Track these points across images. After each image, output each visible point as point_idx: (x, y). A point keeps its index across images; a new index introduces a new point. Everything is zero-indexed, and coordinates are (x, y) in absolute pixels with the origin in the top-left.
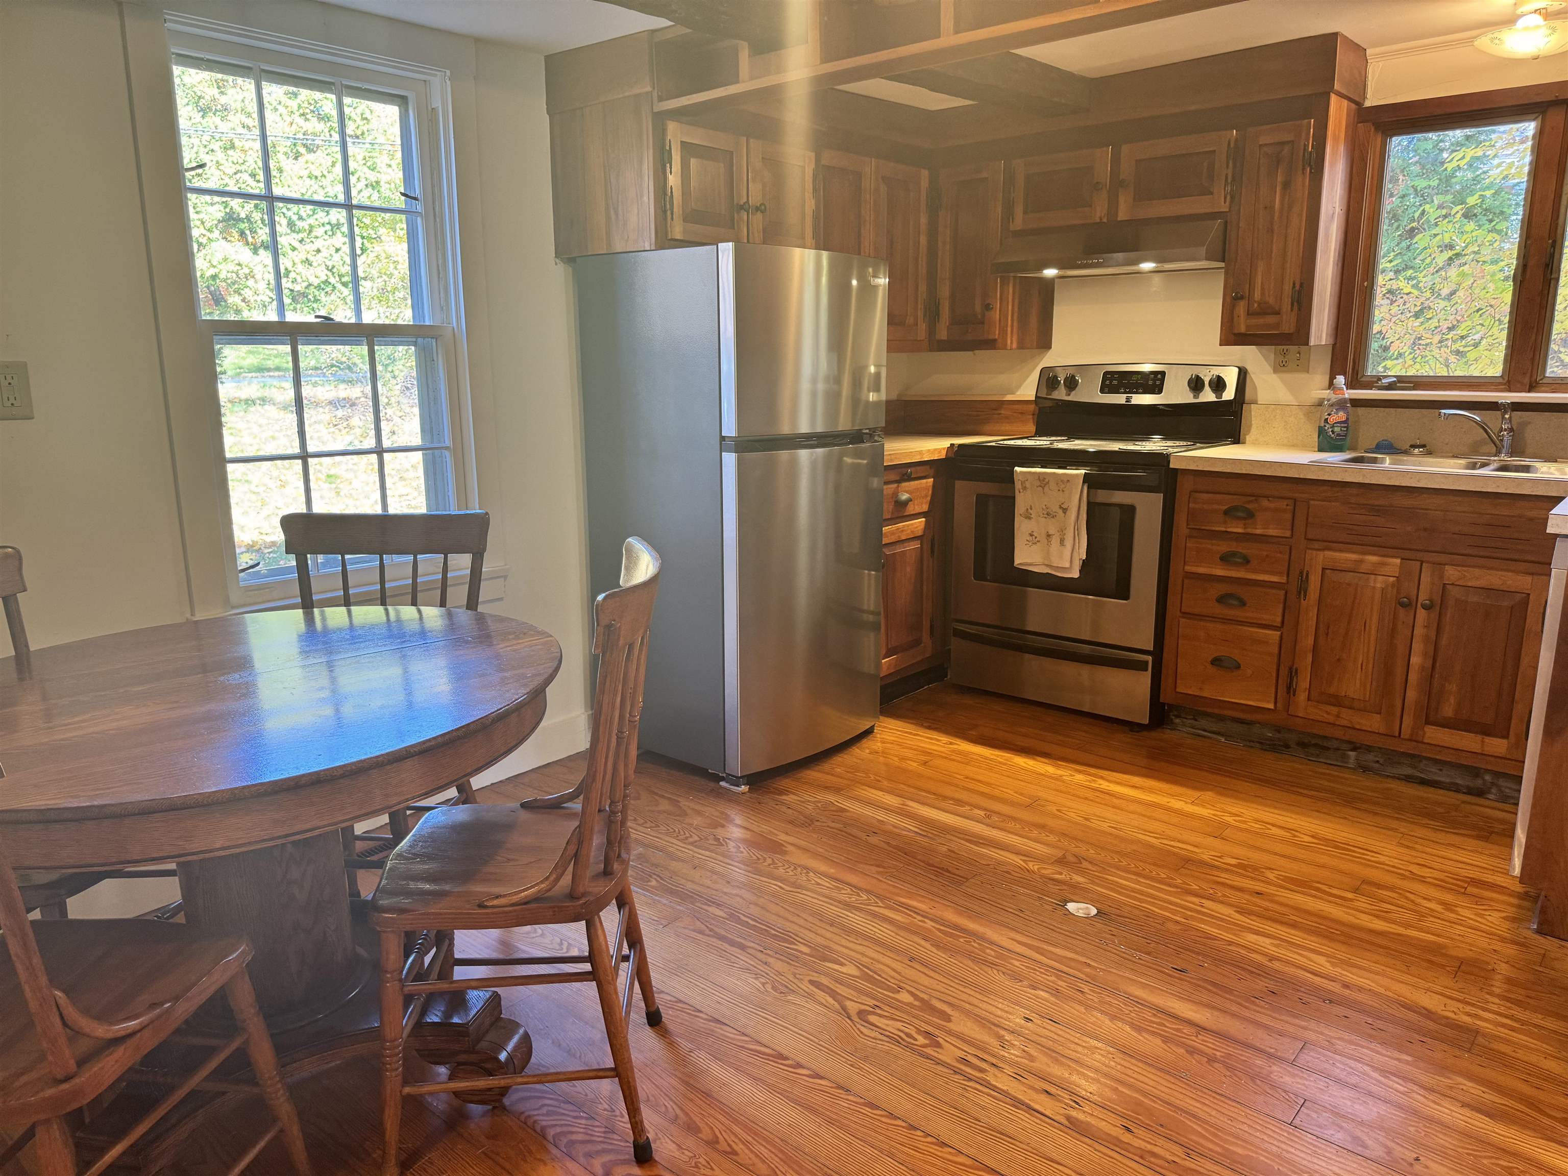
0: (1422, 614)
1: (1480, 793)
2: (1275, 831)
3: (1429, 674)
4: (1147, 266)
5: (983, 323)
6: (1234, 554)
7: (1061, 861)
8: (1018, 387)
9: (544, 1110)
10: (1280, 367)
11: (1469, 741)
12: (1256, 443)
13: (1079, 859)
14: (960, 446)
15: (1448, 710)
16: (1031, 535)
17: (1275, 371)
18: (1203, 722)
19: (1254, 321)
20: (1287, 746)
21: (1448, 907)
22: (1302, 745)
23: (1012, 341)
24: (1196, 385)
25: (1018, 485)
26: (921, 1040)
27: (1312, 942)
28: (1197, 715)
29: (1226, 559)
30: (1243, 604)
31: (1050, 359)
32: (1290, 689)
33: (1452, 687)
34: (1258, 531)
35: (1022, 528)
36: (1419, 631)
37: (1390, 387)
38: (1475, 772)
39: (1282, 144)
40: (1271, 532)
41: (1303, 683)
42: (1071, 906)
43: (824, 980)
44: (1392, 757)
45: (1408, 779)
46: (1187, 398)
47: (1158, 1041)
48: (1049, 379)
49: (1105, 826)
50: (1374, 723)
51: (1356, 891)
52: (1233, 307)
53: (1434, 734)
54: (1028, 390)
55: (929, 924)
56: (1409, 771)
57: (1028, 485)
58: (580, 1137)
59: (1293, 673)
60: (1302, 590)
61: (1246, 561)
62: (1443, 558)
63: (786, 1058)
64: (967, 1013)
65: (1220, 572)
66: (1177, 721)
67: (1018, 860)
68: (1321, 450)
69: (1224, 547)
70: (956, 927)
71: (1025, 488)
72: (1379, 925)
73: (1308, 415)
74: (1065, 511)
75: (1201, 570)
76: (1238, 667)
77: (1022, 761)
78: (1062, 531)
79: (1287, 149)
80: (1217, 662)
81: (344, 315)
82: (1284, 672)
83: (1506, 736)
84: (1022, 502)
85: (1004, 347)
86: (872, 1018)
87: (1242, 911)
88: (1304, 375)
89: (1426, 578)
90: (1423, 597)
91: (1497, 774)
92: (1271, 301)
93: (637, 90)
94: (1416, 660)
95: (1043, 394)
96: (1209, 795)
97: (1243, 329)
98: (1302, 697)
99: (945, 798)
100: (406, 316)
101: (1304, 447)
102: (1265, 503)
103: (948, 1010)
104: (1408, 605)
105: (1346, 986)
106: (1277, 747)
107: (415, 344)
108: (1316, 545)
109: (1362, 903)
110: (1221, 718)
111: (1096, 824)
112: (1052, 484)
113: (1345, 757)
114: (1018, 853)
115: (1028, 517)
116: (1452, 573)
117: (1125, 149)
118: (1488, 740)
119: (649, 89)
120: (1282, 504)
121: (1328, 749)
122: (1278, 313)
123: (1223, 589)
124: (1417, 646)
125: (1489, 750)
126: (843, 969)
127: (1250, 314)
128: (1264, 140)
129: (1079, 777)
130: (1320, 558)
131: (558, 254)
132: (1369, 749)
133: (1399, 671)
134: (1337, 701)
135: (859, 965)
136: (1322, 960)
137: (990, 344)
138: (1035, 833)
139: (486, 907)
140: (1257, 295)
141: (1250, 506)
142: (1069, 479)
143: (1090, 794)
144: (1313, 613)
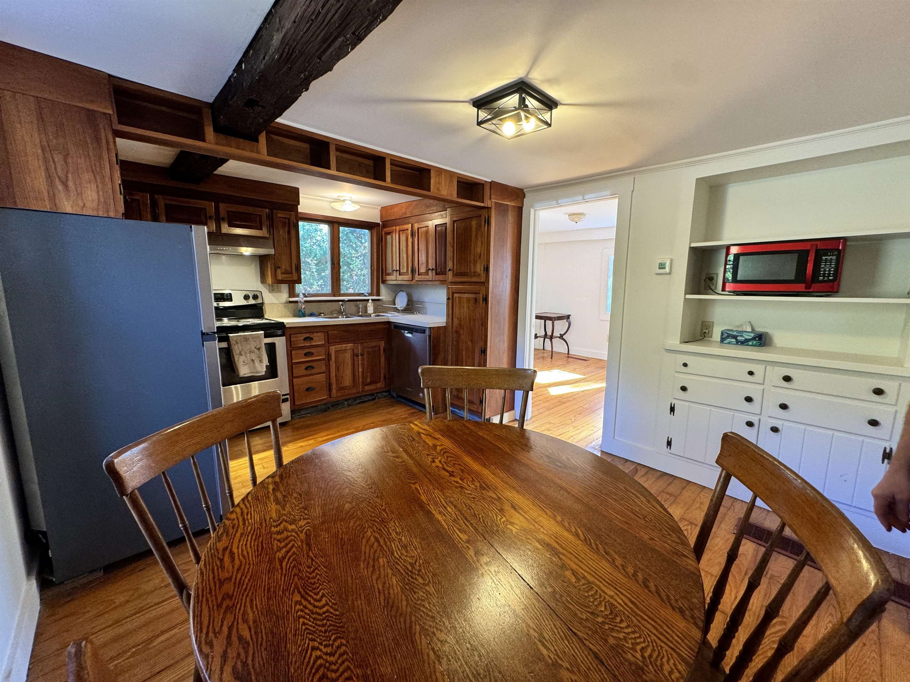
0: (360, 357)
1: (374, 399)
3: (363, 372)
6: (308, 353)
10: (272, 291)
11: (372, 387)
16: (244, 362)
18: (302, 412)
19: (284, 276)
20: (329, 408)
22: (333, 406)
24: (246, 297)
25: (234, 342)
28: (300, 410)
29: (306, 355)
30: (314, 368)
32: (330, 390)
34: (315, 344)
35: (240, 359)
36: (360, 362)
38: (372, 395)
39: (285, 218)
40: (318, 343)
41: (334, 386)
44: (356, 399)
45: (360, 403)
46: (244, 303)
50: (353, 391)
52: (276, 270)
53: (367, 388)
57: (239, 342)
59: (330, 385)
60: (330, 359)
61: (311, 354)
62: (362, 341)
65: (304, 360)
69: (305, 351)
71: (237, 343)
74: (258, 349)
75: (297, 361)
76: (314, 389)
79: (287, 221)
80: (308, 390)
82: (328, 386)
83: (380, 382)
84: (237, 349)
89: (359, 347)
90: (360, 352)
91: (377, 393)
92: (289, 269)
94: (360, 370)
97: (280, 278)
98: (334, 391)
102: (315, 334)
104: (356, 355)
106: (326, 409)
108: (332, 344)
110: (308, 408)
112: (250, 339)
113: (344, 404)
115: (242, 355)
116: (365, 345)
120: (320, 334)
121: (339, 404)
123: (307, 365)
124: (360, 366)
125: (378, 387)
127: (282, 273)
130: (333, 349)
132: (349, 399)
133: (357, 373)
134: (343, 388)
141: (311, 336)
142: (258, 336)
144: (334, 365)
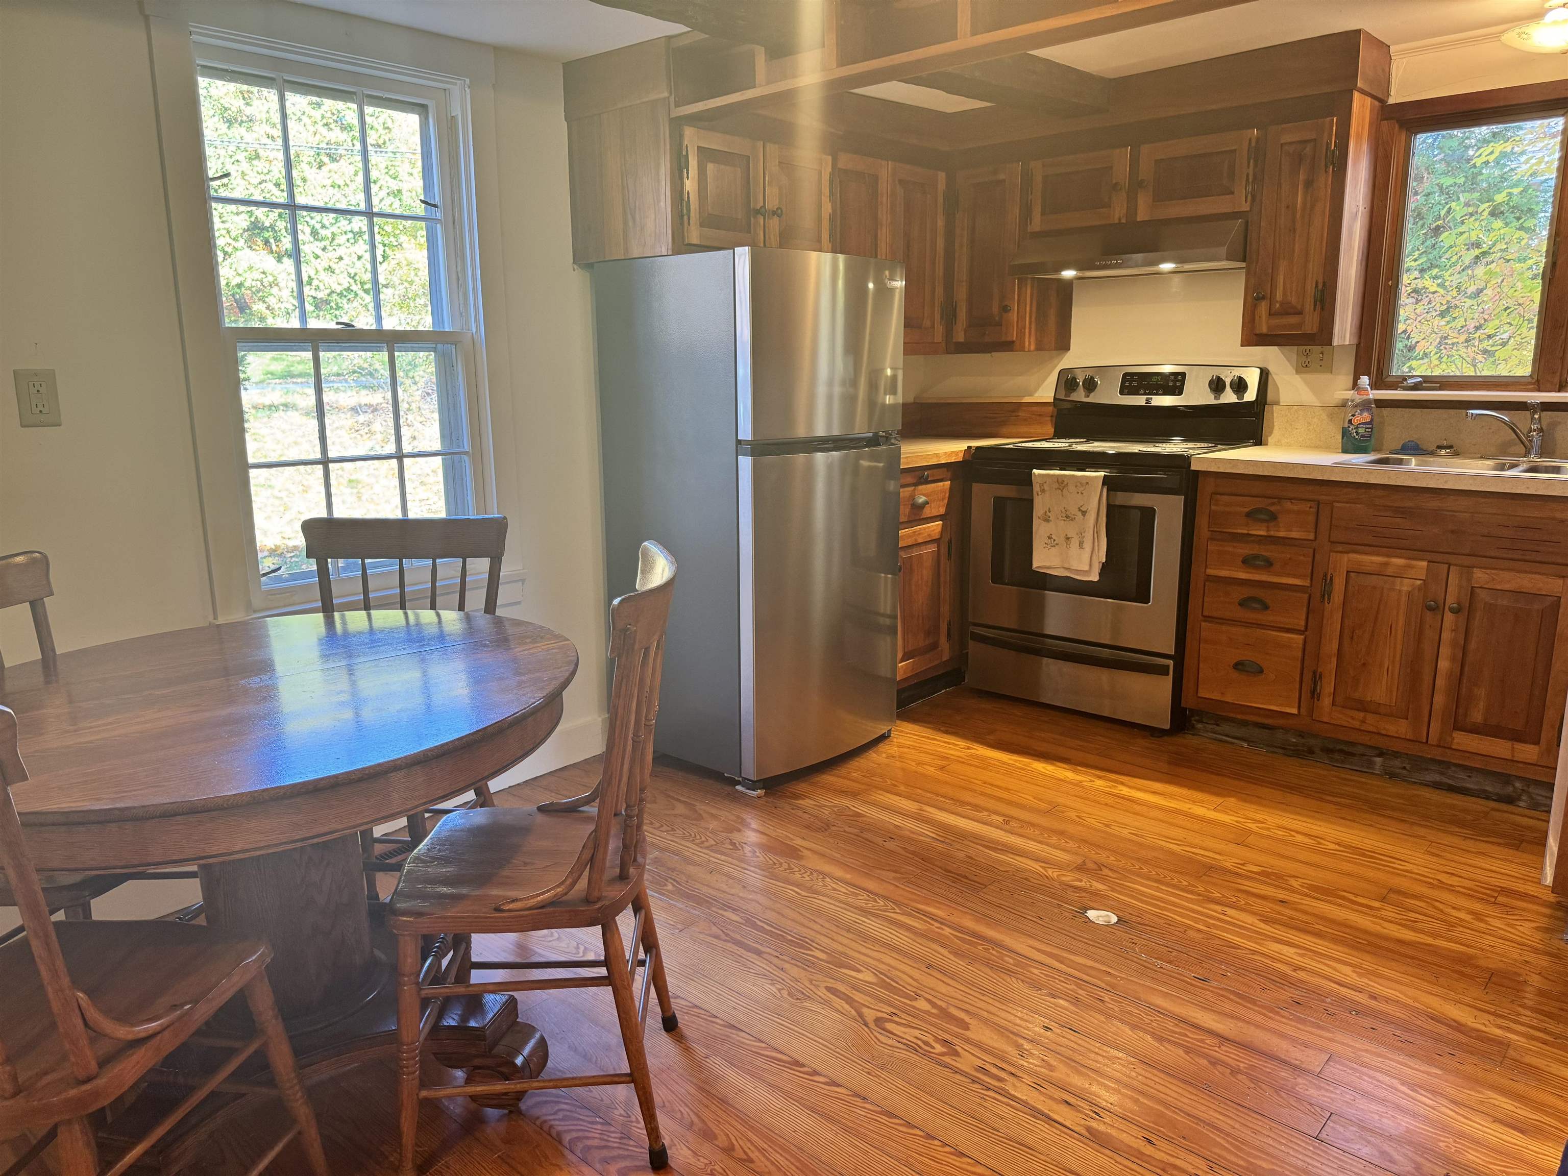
0: (1449, 617)
1: (1510, 800)
2: (1299, 838)
3: (1458, 679)
4: (1167, 267)
5: (999, 324)
6: (1256, 557)
7: (1081, 868)
8: (1036, 390)
9: (560, 1115)
10: (1303, 367)
11: (1499, 748)
12: (1278, 444)
13: (1100, 866)
14: (978, 448)
15: (1477, 716)
16: (1050, 538)
17: (1298, 372)
18: (1226, 728)
19: (1276, 321)
20: (1311, 752)
21: (1478, 916)
22: (1328, 751)
23: (1030, 342)
24: (1217, 386)
25: (1036, 488)
26: (939, 1048)
27: (1338, 951)
28: (1219, 720)
29: (1248, 562)
30: (1266, 607)
31: (1068, 361)
32: (1314, 694)
33: (1481, 692)
34: (1282, 534)
35: (1040, 530)
36: (1446, 635)
37: (1416, 387)
38: (1506, 779)
39: (1306, 142)
40: (1294, 535)
41: (1328, 687)
42: (1091, 914)
43: (842, 988)
44: (1419, 763)
45: (1437, 786)
46: (1206, 398)
47: (1181, 1052)
48: (1068, 381)
49: (1125, 832)
50: (1400, 728)
51: (1383, 899)
52: (1255, 307)
53: (1462, 740)
54: (1046, 392)
55: (947, 931)
56: (1437, 778)
57: (1046, 488)
58: (595, 1143)
59: (1317, 678)
60: (1326, 593)
61: (1268, 564)
62: (1467, 561)
63: (803, 1065)
64: (986, 1022)
65: (1243, 575)
66: (1199, 726)
67: (1036, 866)
68: (1345, 451)
69: (1245, 550)
70: (975, 934)
71: (1043, 491)
72: (1408, 935)
73: (1331, 416)
74: (1084, 513)
75: (1224, 573)
76: (1261, 671)
77: (1040, 766)
78: (1081, 534)
79: (1308, 149)
80: (1239, 666)
81: (365, 322)
82: (1308, 676)
83: (1537, 742)
84: (1040, 505)
85: (1022, 349)
86: (889, 1026)
87: (1266, 920)
88: (1328, 376)
89: (1453, 580)
90: (1451, 601)
91: (1527, 781)
92: (1294, 300)
93: (653, 96)
94: (1444, 664)
95: (1062, 396)
96: (1232, 801)
97: (1264, 330)
98: (1326, 701)
99: (963, 803)
100: (426, 323)
101: (1327, 448)
102: (1288, 505)
103: (967, 1018)
104: (1436, 608)
105: (1373, 997)
106: (1302, 753)
107: (435, 350)
108: (1340, 548)
109: (1389, 912)
110: (1244, 723)
111: (1116, 830)
112: (1071, 488)
113: (1371, 764)
114: (1037, 860)
115: (1047, 520)
116: (1480, 576)
117: (1145, 149)
118: (1519, 746)
119: (666, 94)
120: (1305, 506)
121: (1353, 755)
122: (1300, 313)
123: (1247, 592)
124: (1445, 651)
125: (1519, 757)
126: (860, 976)
127: (1271, 314)
128: (1286, 138)
129: (1099, 783)
130: (1345, 561)
131: (575, 262)
132: (1396, 755)
133: (1427, 678)
134: (1363, 706)
135: (876, 972)
136: (1347, 970)
137: (1007, 346)
138: (1054, 840)
139: (503, 911)
140: (1279, 296)
141: (1272, 509)
142: (1087, 482)
143: (1110, 800)
144: (1338, 616)
